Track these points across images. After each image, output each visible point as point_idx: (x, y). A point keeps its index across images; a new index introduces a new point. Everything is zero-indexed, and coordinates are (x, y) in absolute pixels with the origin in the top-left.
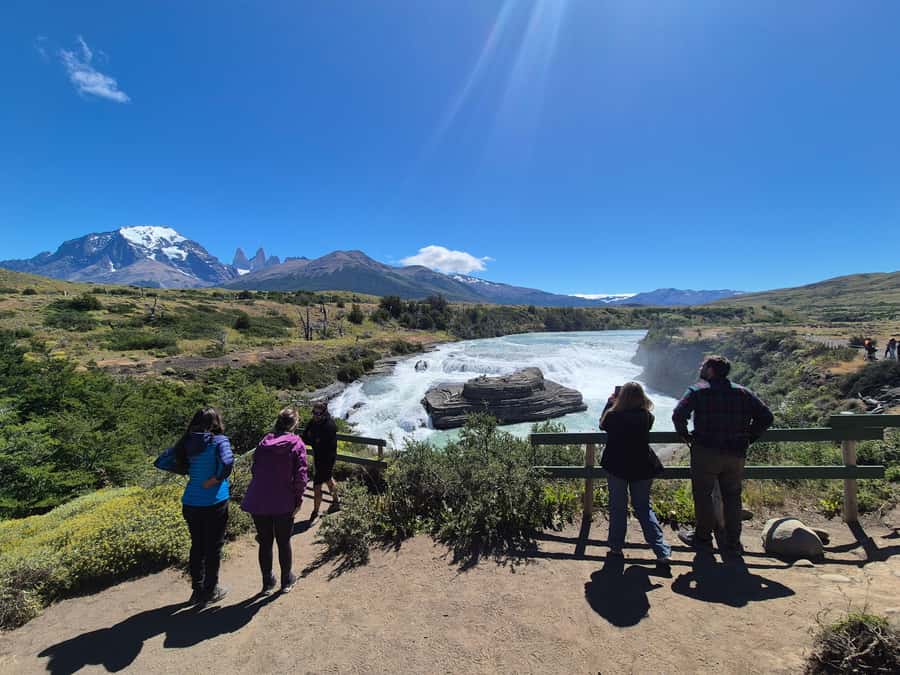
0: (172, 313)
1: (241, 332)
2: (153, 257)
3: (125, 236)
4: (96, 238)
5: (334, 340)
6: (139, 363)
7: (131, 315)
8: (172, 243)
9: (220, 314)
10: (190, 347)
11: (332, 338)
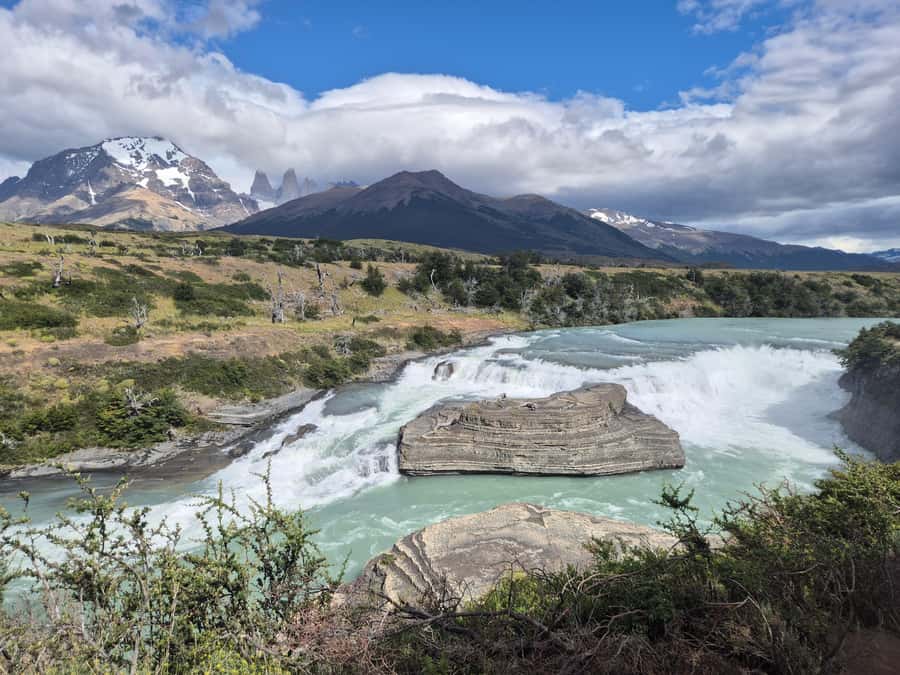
0: (87, 277)
1: (179, 307)
2: (144, 183)
3: (110, 153)
4: (73, 155)
5: (318, 322)
6: (16, 349)
7: (32, 278)
8: (168, 162)
9: (160, 279)
10: (94, 327)
11: (315, 318)
